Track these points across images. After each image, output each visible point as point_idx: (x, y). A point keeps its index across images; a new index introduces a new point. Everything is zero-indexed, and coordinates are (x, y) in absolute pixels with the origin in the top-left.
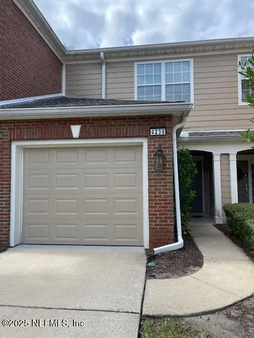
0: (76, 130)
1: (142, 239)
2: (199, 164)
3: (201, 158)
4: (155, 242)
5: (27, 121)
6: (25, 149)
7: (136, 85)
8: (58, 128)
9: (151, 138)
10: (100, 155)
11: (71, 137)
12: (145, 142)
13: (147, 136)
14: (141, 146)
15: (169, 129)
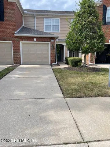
0: (35, 39)
1: (49, 63)
2: (60, 47)
3: (61, 46)
4: (51, 63)
5: (24, 37)
6: (22, 43)
7: (44, 25)
8: (31, 39)
9: (51, 42)
10: (40, 45)
11: (34, 41)
12: (50, 43)
13: (50, 41)
14: (49, 43)
15: (55, 40)
